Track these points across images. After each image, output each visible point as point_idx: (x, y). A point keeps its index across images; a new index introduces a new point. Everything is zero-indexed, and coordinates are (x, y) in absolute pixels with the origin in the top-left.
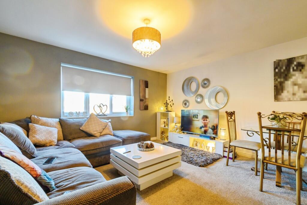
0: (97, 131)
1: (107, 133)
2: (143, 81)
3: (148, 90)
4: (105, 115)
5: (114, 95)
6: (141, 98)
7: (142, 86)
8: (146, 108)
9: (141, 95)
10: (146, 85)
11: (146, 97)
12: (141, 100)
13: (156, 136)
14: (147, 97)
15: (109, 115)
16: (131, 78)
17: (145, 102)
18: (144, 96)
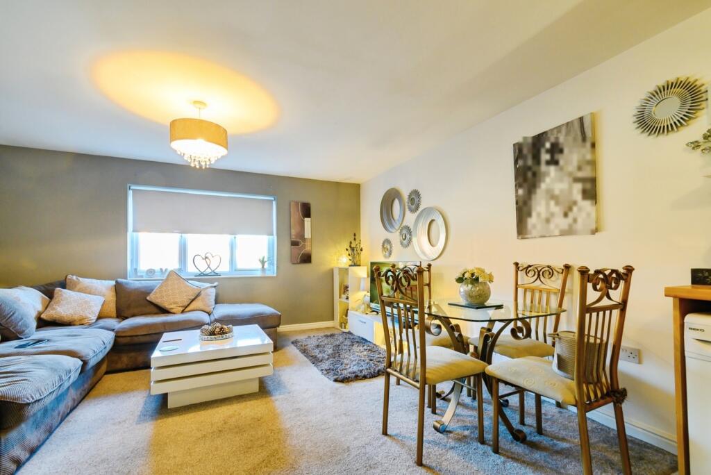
0: (175, 303)
1: (198, 308)
2: (297, 203)
3: (310, 223)
4: (217, 274)
5: (238, 236)
6: (294, 239)
7: (297, 214)
8: (307, 259)
9: (293, 232)
10: (306, 211)
11: (306, 237)
12: (294, 244)
13: (333, 320)
14: (308, 235)
15: (225, 273)
16: (273, 199)
17: (304, 246)
18: (302, 236)
